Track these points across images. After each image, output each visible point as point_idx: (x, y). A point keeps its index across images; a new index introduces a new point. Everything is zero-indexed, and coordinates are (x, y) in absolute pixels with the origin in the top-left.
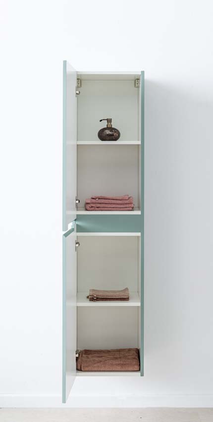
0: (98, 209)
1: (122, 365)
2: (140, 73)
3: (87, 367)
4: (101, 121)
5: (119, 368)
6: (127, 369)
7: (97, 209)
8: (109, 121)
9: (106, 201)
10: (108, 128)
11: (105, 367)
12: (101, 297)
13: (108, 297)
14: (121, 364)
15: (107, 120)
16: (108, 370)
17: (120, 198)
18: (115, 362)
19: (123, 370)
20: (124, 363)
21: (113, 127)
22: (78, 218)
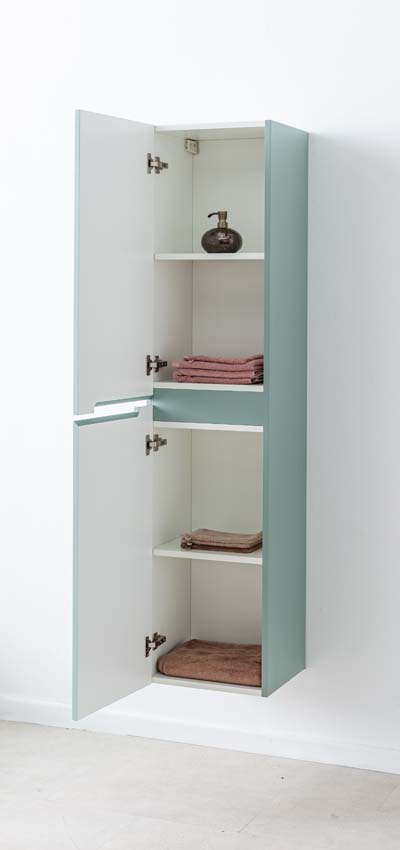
0: (193, 379)
1: (232, 672)
2: (263, 125)
3: (172, 668)
4: (209, 216)
5: (226, 677)
6: (239, 680)
7: (189, 378)
8: (223, 215)
9: (208, 365)
10: (219, 230)
11: (202, 672)
12: (199, 543)
13: (212, 544)
14: (229, 670)
15: (219, 213)
16: (208, 678)
17: (231, 361)
18: (220, 665)
19: (232, 681)
20: (238, 669)
21: (229, 227)
22: (157, 395)
